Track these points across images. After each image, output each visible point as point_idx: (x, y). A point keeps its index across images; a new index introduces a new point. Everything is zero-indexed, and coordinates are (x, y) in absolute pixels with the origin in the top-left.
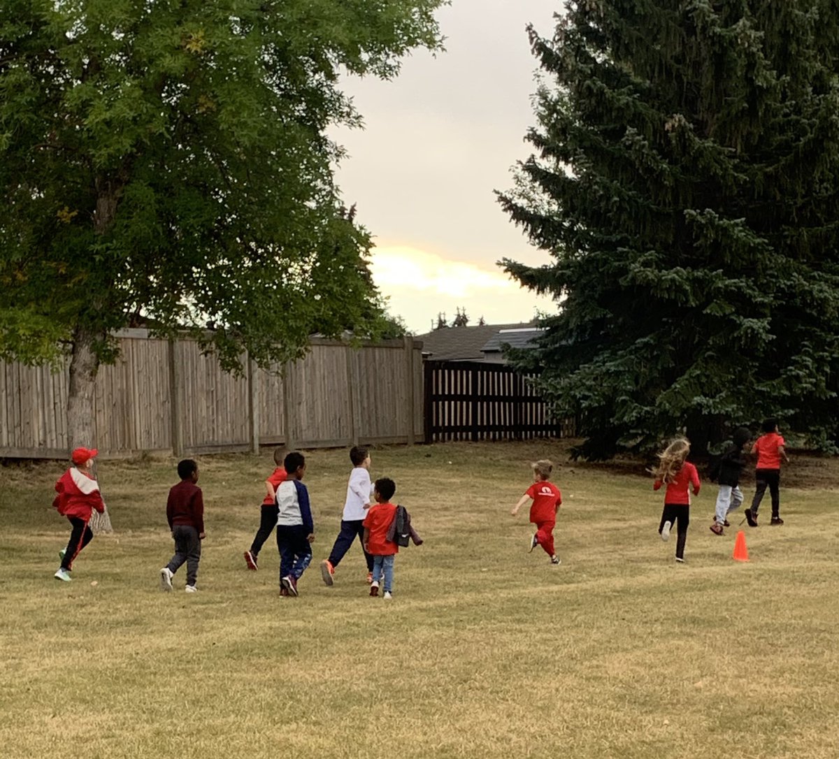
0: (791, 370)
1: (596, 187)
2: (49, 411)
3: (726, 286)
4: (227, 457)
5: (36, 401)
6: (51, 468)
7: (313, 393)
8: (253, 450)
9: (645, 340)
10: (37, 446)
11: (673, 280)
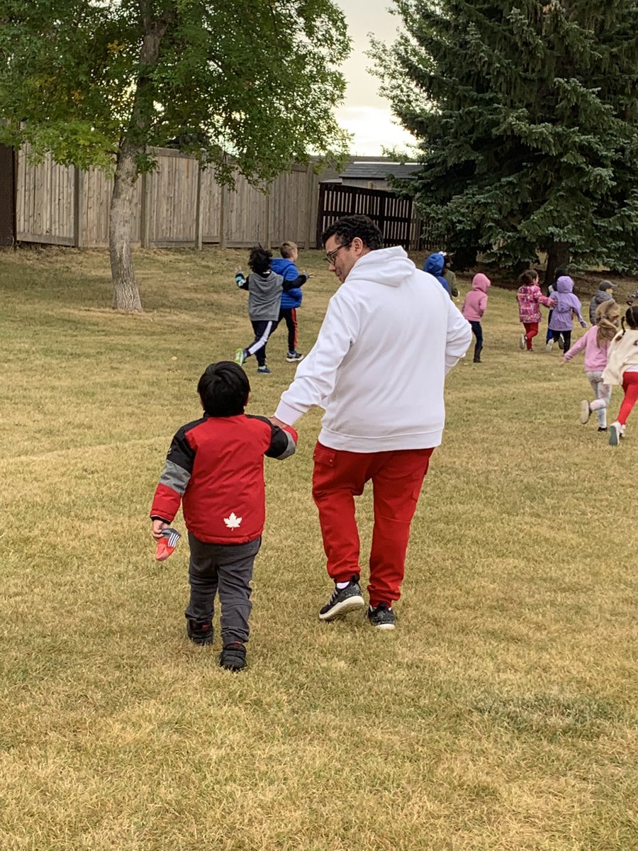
0: (624, 211)
1: (482, 54)
2: (55, 205)
3: (581, 141)
4: (179, 251)
5: (46, 197)
6: (54, 252)
7: (241, 203)
8: (198, 247)
9: (510, 179)
10: (44, 233)
11: (541, 133)
